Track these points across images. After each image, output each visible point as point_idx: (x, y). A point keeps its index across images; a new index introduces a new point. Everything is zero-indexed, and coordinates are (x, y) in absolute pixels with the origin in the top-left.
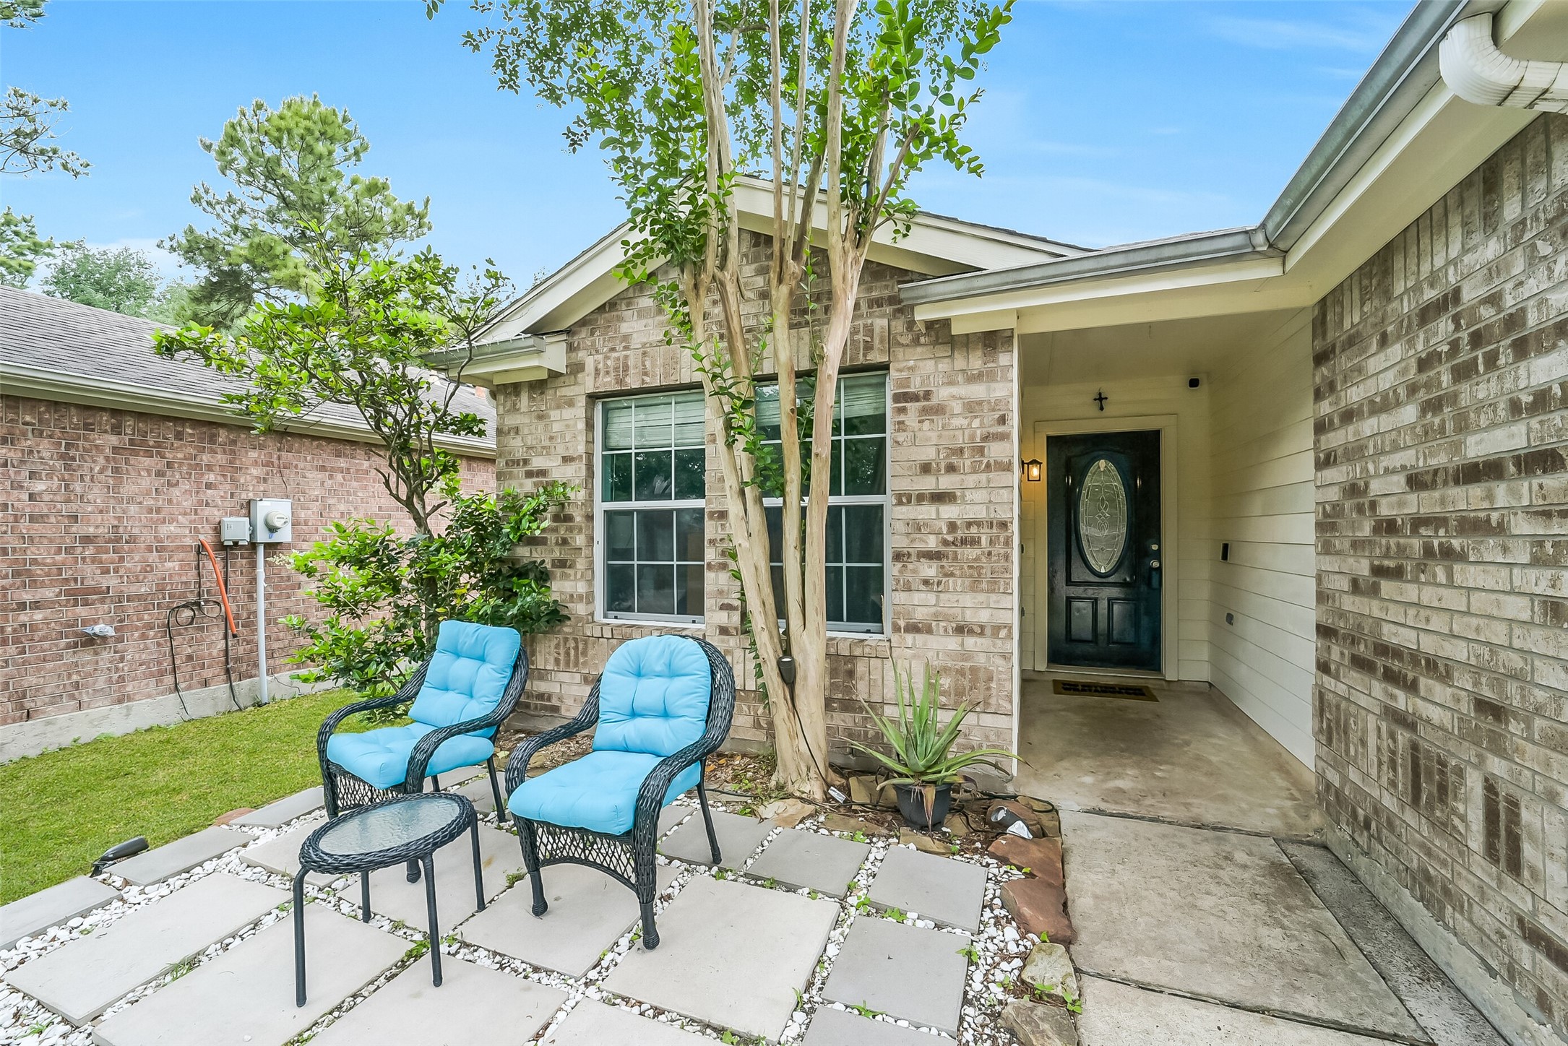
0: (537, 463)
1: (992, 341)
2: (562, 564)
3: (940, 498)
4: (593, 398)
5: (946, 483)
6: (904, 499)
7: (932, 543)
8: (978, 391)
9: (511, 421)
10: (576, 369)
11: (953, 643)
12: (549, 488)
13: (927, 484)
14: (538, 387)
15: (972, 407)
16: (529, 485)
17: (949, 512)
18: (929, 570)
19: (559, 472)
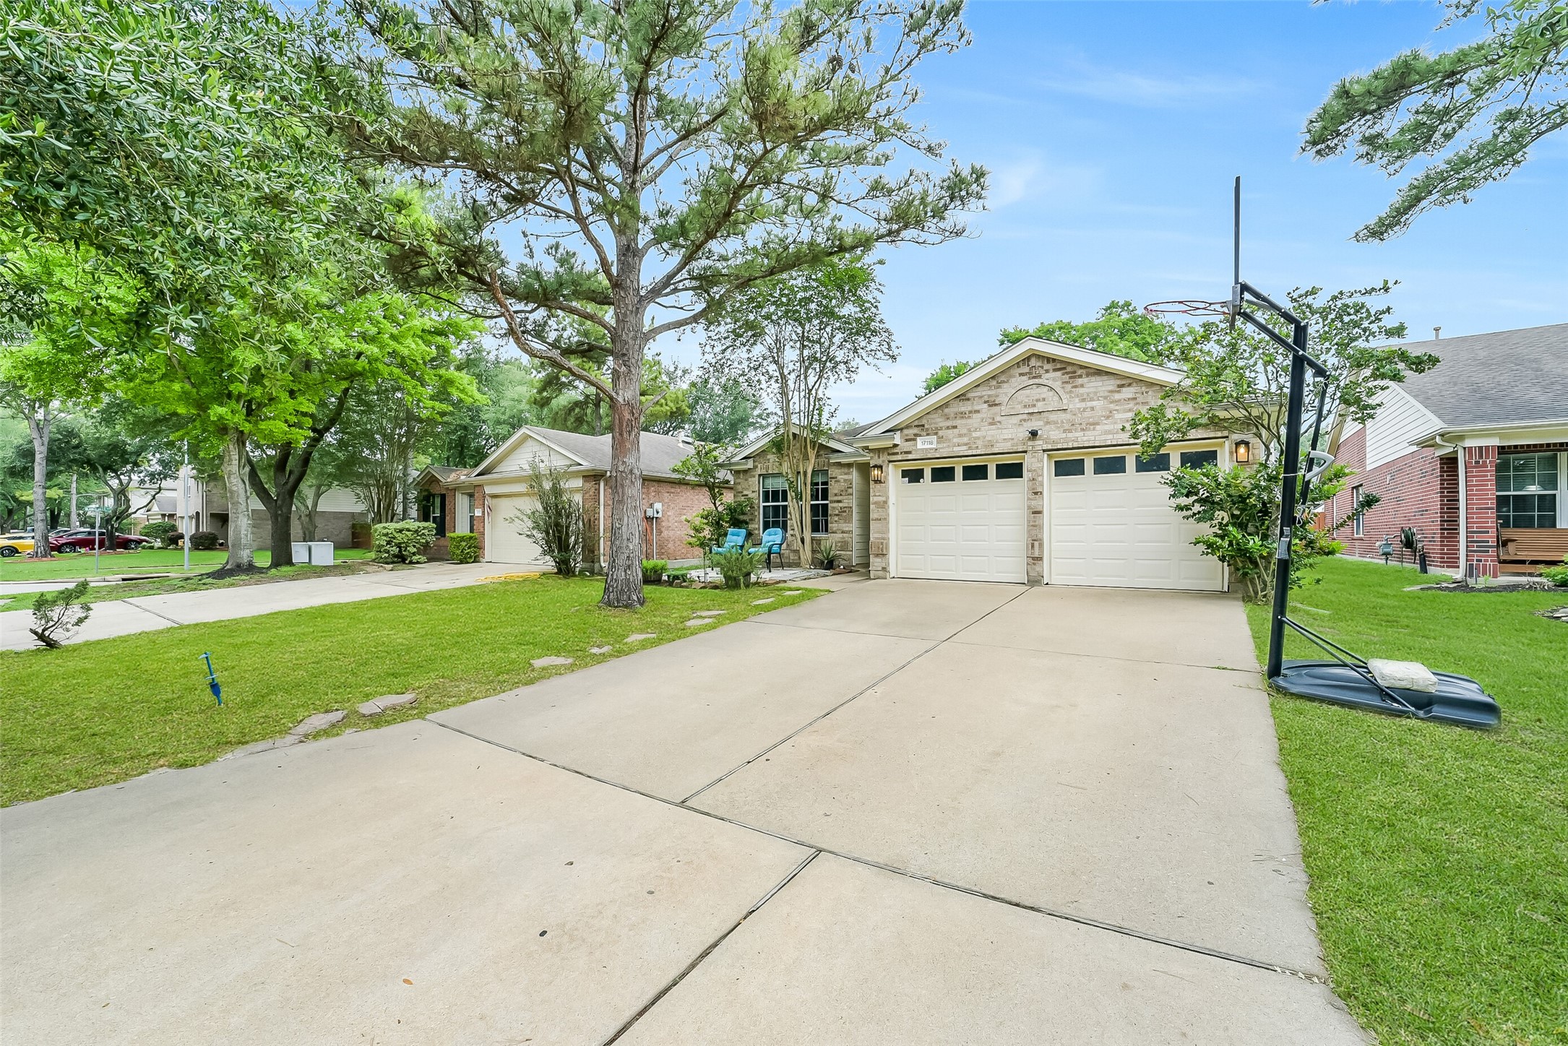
0: (745, 493)
1: (849, 465)
2: (751, 520)
3: (839, 501)
4: (760, 475)
5: (840, 498)
6: (832, 502)
7: (837, 512)
8: (846, 477)
9: (738, 481)
10: (755, 467)
11: (841, 535)
12: (749, 499)
13: (836, 498)
14: (746, 471)
15: (845, 480)
16: (743, 499)
17: (840, 505)
18: (836, 519)
19: (751, 495)
